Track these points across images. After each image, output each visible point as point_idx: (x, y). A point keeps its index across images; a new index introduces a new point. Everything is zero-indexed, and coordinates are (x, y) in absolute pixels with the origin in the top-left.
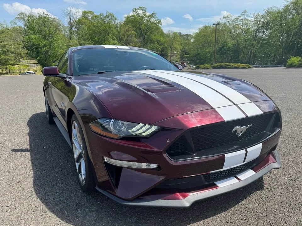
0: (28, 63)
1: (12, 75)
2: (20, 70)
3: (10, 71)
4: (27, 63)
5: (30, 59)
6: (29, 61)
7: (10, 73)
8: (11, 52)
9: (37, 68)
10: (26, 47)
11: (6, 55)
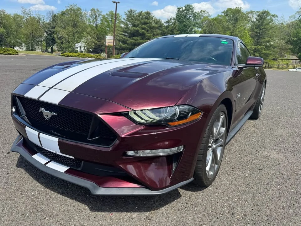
0: (290, 59)
1: (270, 70)
2: (279, 65)
3: (268, 65)
4: (288, 58)
5: (293, 55)
6: (291, 56)
7: (268, 67)
8: (273, 47)
9: (297, 64)
10: (290, 42)
11: (268, 50)
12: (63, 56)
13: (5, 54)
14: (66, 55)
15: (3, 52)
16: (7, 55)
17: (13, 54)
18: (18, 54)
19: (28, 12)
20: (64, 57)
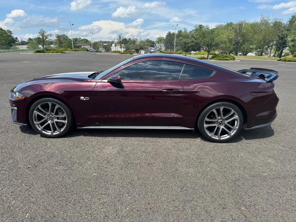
12: (280, 60)
13: (223, 60)
14: (283, 60)
15: (222, 58)
16: (224, 61)
17: (230, 60)
18: (234, 60)
19: (266, 18)
20: (280, 62)
